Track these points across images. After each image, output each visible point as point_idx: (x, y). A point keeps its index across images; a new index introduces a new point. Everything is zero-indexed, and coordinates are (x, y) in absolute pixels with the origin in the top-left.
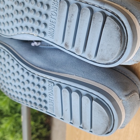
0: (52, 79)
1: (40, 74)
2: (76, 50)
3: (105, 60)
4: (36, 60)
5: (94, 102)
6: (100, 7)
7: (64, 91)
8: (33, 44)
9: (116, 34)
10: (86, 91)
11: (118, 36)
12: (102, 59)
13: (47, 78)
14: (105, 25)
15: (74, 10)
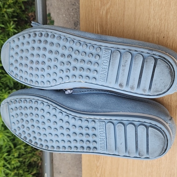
0: (102, 119)
1: (87, 117)
2: (130, 87)
3: (159, 91)
4: (77, 105)
5: (150, 128)
6: (148, 53)
7: (119, 126)
8: (67, 93)
9: (166, 71)
10: (139, 121)
11: (168, 72)
12: (157, 91)
13: (96, 119)
14: (157, 65)
15: (128, 57)
